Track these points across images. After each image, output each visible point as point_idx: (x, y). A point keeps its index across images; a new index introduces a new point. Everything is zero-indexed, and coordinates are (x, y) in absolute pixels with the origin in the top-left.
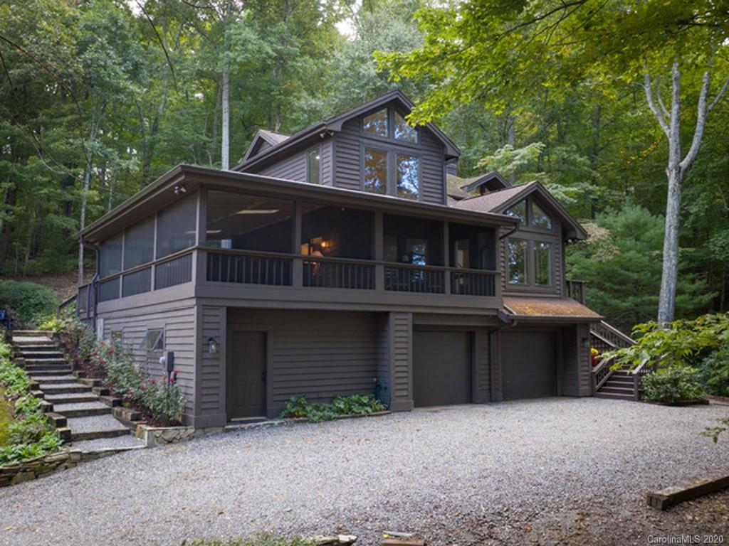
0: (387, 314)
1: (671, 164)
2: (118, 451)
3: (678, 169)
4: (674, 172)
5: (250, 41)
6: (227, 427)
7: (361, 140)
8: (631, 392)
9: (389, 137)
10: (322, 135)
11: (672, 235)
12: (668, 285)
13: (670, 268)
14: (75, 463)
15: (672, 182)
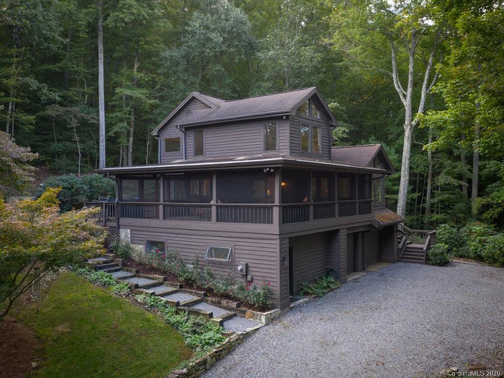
0: (338, 230)
1: (406, 122)
2: (256, 330)
3: (411, 125)
4: (409, 127)
5: (133, 6)
6: (291, 306)
7: (300, 119)
8: (422, 259)
9: (309, 116)
10: (284, 117)
11: (407, 163)
12: (404, 191)
13: (405, 182)
14: (242, 340)
15: (407, 133)
